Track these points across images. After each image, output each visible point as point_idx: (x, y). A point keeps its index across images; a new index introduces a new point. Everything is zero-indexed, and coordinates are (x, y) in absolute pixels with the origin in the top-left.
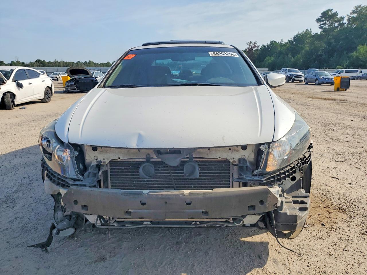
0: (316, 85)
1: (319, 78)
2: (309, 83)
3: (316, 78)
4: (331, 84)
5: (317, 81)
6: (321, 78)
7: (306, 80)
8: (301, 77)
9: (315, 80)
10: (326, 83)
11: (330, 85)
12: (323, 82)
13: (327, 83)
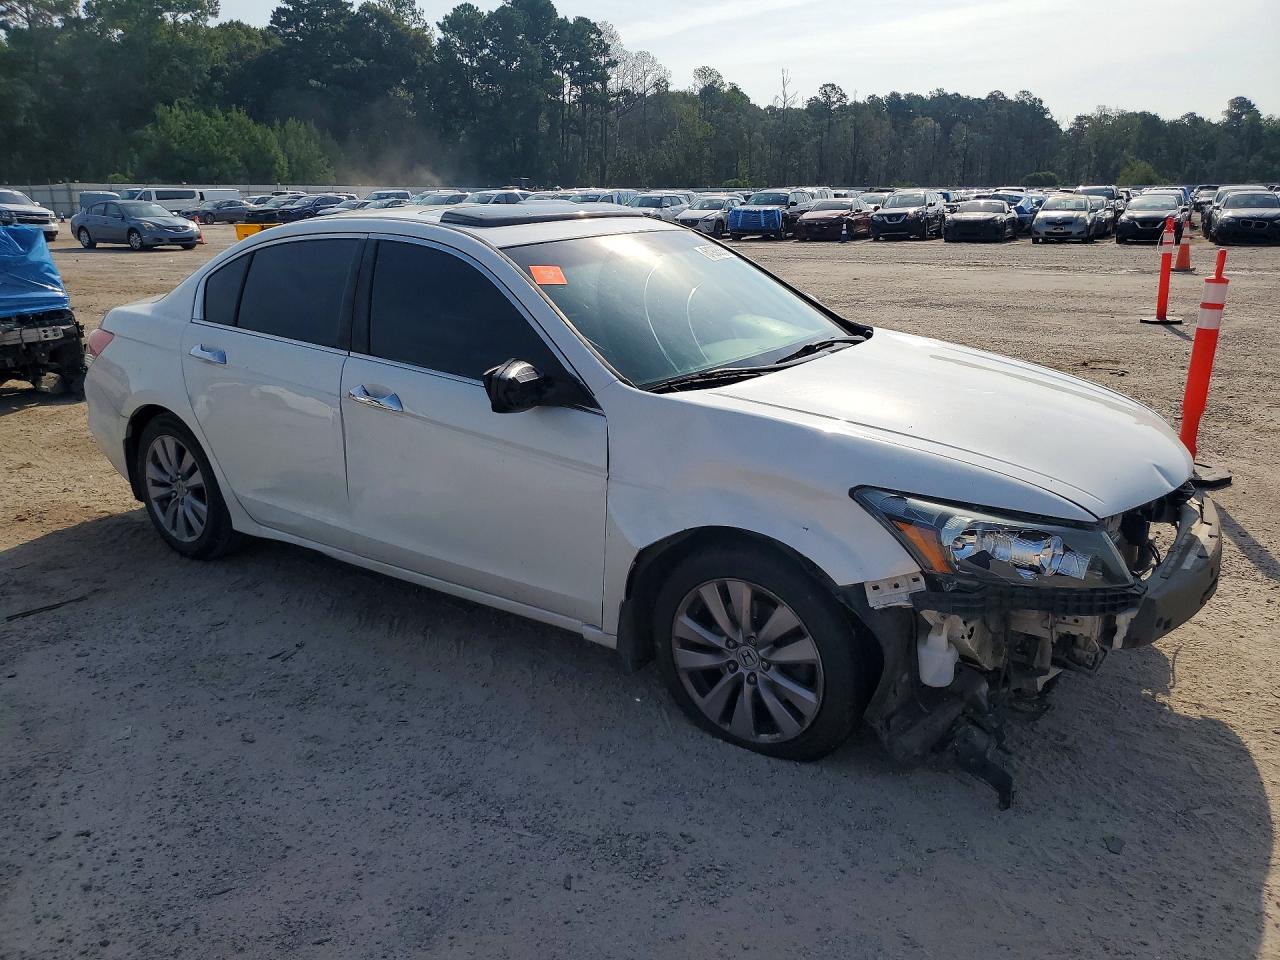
0: (132, 250)
1: (139, 225)
2: (99, 245)
3: (127, 226)
4: (182, 245)
5: (136, 235)
6: (151, 227)
7: (83, 234)
8: (47, 222)
9: (126, 234)
10: (168, 242)
11: (180, 247)
12: (160, 240)
13: (174, 241)
